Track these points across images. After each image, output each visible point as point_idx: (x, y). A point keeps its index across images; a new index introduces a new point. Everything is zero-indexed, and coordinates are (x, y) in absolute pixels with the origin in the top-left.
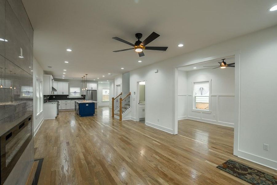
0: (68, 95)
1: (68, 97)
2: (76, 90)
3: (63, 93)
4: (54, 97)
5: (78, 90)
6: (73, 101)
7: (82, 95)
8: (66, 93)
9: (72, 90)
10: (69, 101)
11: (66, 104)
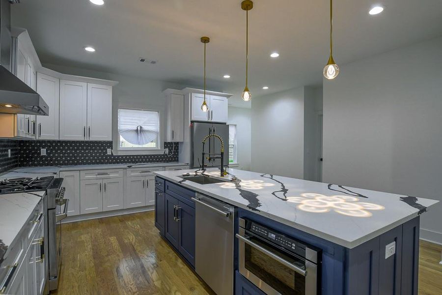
0: (110, 144)
1: (109, 152)
2: (141, 124)
3: (87, 131)
4: (43, 152)
5: (150, 121)
6: (135, 172)
7: (167, 145)
8: (100, 135)
9: (129, 120)
10: (115, 173)
11: (103, 188)
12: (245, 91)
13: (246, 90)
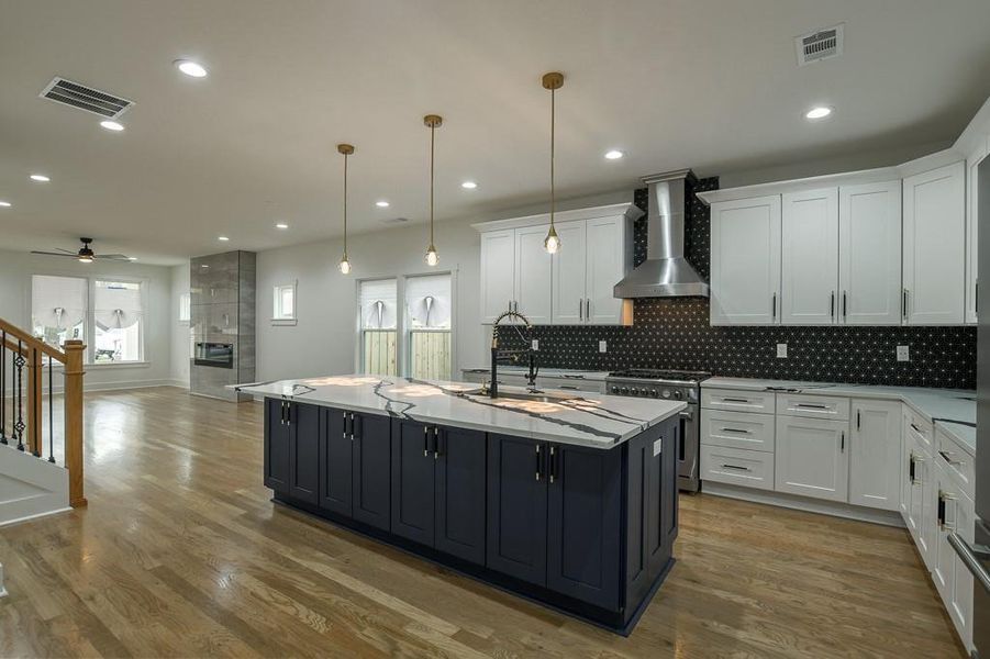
12: (430, 250)
13: (432, 249)
